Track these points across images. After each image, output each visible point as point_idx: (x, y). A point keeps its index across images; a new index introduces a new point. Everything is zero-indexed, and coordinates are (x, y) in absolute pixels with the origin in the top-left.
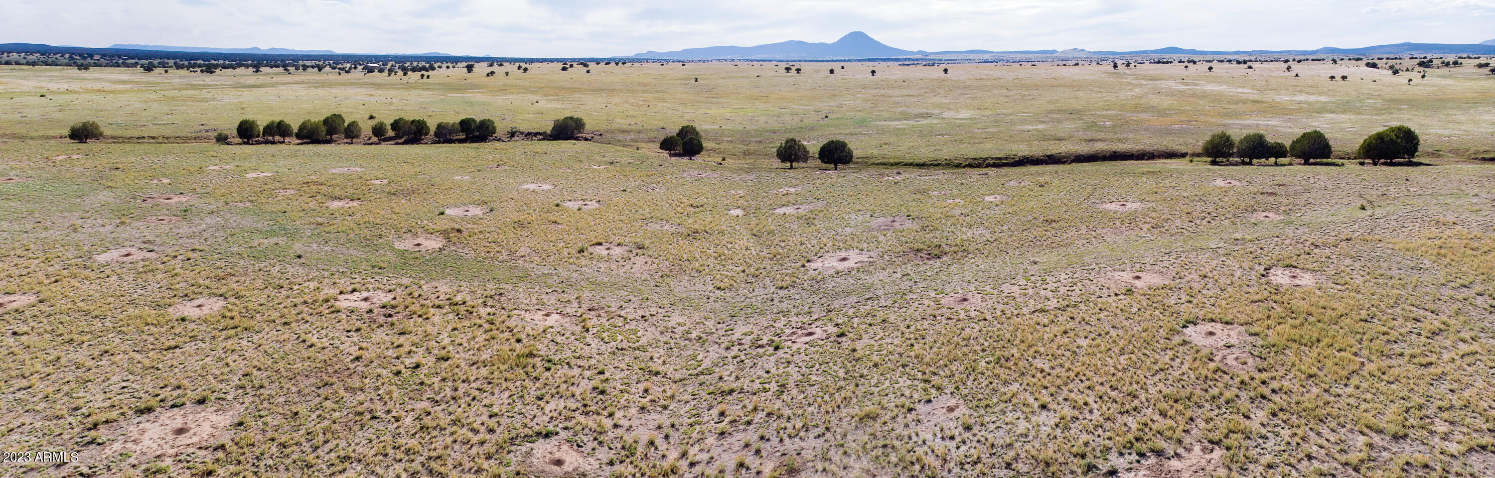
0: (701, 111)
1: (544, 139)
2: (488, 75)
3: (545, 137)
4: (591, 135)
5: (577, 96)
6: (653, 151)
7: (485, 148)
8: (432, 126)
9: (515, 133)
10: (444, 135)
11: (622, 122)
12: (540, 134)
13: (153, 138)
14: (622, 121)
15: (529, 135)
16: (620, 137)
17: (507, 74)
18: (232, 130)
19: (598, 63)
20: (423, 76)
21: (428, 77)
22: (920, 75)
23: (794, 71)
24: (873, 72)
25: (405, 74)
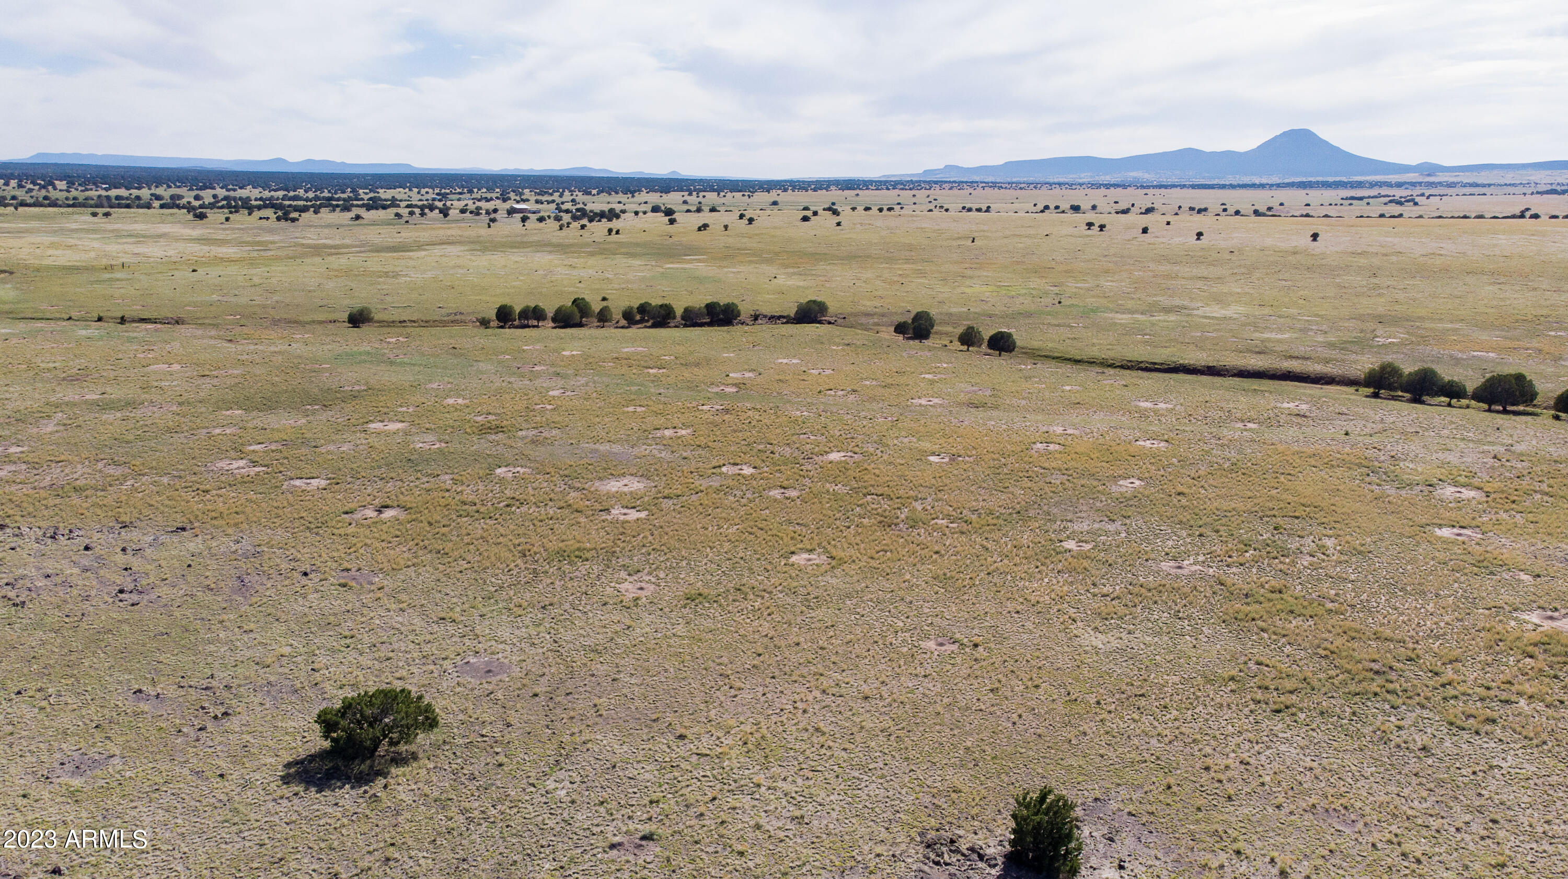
0: (959, 290)
1: (787, 323)
2: (699, 229)
3: (790, 320)
4: (834, 319)
5: (821, 266)
6: (888, 334)
7: (736, 331)
8: (679, 310)
9: (758, 316)
10: (691, 319)
11: (868, 305)
12: (783, 317)
13: (414, 322)
14: (868, 303)
15: (773, 319)
16: (863, 320)
17: (726, 227)
18: (492, 314)
19: (854, 209)
20: (610, 231)
21: (617, 232)
22: (1269, 242)
23: (1096, 228)
24: (1199, 235)
25: (583, 227)
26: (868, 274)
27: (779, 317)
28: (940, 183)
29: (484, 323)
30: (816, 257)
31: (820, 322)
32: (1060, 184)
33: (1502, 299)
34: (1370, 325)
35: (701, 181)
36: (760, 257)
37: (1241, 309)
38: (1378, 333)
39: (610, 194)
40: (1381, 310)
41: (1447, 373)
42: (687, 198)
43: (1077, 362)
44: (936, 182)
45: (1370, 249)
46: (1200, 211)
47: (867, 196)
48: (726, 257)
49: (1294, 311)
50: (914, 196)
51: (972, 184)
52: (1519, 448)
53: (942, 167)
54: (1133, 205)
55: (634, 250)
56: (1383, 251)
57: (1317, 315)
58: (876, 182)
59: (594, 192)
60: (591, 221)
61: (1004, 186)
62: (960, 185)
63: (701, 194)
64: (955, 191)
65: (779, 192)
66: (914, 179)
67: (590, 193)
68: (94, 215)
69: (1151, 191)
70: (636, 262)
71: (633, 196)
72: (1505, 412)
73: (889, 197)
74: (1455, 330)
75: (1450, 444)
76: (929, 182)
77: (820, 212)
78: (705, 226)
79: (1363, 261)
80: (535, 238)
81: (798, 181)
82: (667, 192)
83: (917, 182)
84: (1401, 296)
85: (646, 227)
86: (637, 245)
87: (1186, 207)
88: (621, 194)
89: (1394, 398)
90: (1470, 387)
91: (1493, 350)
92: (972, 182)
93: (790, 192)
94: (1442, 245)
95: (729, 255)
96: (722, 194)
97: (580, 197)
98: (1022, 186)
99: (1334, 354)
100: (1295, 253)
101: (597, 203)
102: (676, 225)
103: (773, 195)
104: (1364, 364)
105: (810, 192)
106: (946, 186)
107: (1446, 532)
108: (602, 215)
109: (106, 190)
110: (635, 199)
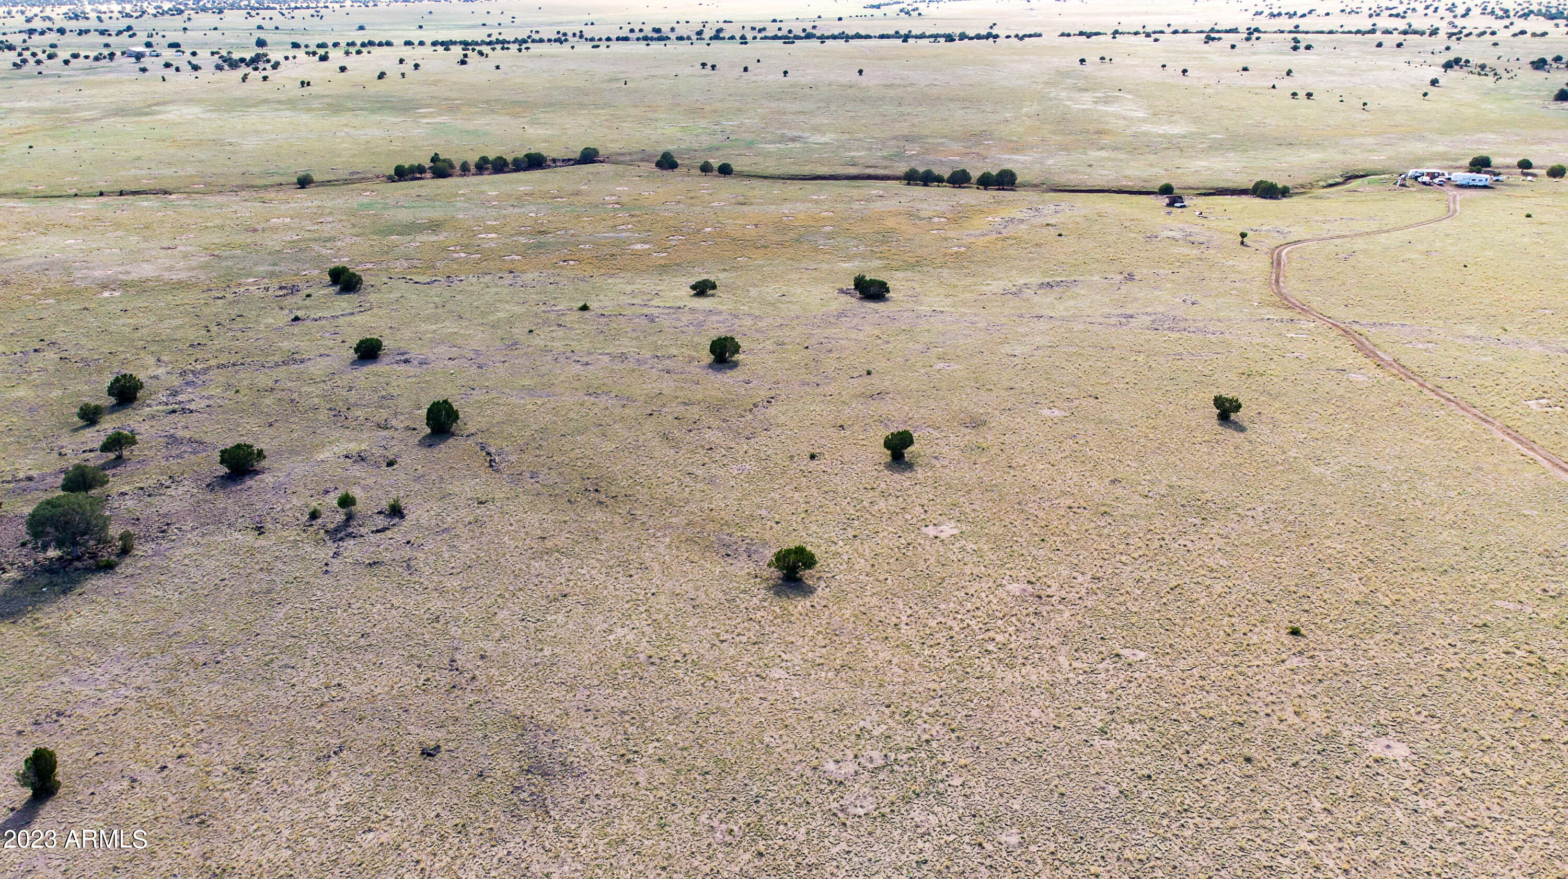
1: (581, 164)
2: (379, 77)
3: (581, 162)
4: (607, 158)
6: (654, 169)
8: (509, 160)
9: (557, 160)
12: (571, 160)
15: (565, 161)
16: (624, 158)
17: (403, 74)
20: (302, 82)
21: (308, 84)
22: (832, 77)
23: (709, 68)
24: (785, 73)
25: (264, 78)
27: (569, 160)
29: (389, 177)
31: (594, 162)
33: (967, 120)
34: (901, 143)
37: (833, 136)
38: (907, 148)
40: (906, 132)
41: (937, 171)
43: (765, 177)
45: (895, 82)
49: (861, 135)
52: (961, 202)
56: (903, 83)
57: (874, 138)
72: (960, 187)
74: (942, 143)
75: (937, 203)
78: (382, 74)
79: (892, 92)
84: (916, 121)
85: (322, 75)
89: (917, 185)
90: (946, 177)
91: (958, 155)
94: (937, 77)
99: (887, 163)
100: (851, 87)
102: (348, 72)
104: (902, 168)
107: (935, 232)
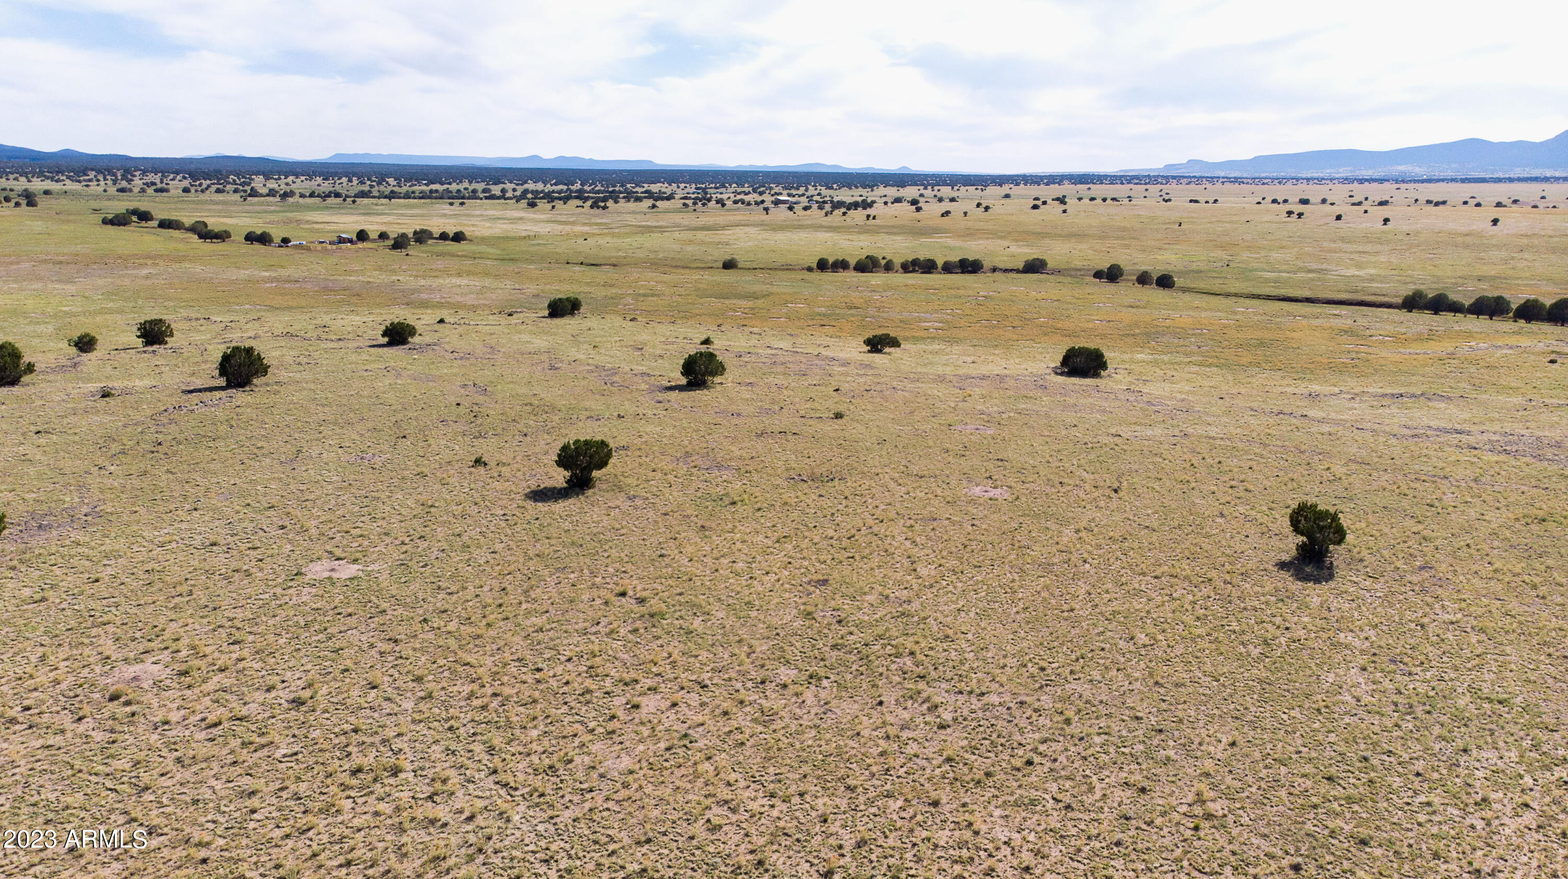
1: (1016, 273)
2: (943, 215)
3: (1018, 271)
4: (1051, 271)
5: (1047, 241)
6: (1087, 277)
7: (979, 277)
8: (940, 263)
9: (996, 268)
10: (948, 268)
11: (1078, 264)
12: (1015, 269)
13: (762, 269)
15: (1007, 270)
16: (1073, 273)
17: (965, 214)
18: (814, 266)
19: (1080, 199)
20: (868, 216)
21: (874, 218)
23: (1295, 216)
24: (1386, 221)
25: (844, 214)
26: (1084, 246)
27: (1012, 270)
28: (1178, 178)
29: (810, 269)
30: (1043, 235)
31: (1041, 273)
32: (1308, 180)
35: (934, 176)
36: (995, 234)
39: (850, 189)
42: (922, 191)
43: (1215, 294)
44: (1174, 177)
46: (1437, 204)
47: (1098, 190)
48: (968, 235)
50: (1147, 190)
51: (1212, 179)
53: (1185, 162)
54: (1366, 199)
55: (892, 230)
58: (1111, 176)
59: (835, 186)
60: (849, 209)
61: (1245, 181)
62: (1199, 180)
63: (936, 188)
64: (1192, 186)
65: (1011, 186)
66: (1152, 174)
67: (832, 188)
68: (451, 204)
69: (1403, 186)
70: (898, 238)
71: (872, 190)
73: (1120, 190)
76: (1167, 178)
77: (1049, 201)
78: (947, 213)
80: (809, 222)
81: (1031, 176)
82: (903, 186)
83: (1154, 176)
85: (896, 213)
86: (893, 227)
87: (1422, 199)
88: (860, 189)
90: (1467, 304)
92: (1212, 178)
93: (1022, 185)
95: (969, 234)
96: (956, 188)
97: (824, 191)
98: (1265, 181)
101: (846, 195)
102: (921, 212)
103: (1005, 189)
105: (1042, 186)
106: (1184, 181)
108: (855, 205)
109: (427, 185)
110: (874, 193)
